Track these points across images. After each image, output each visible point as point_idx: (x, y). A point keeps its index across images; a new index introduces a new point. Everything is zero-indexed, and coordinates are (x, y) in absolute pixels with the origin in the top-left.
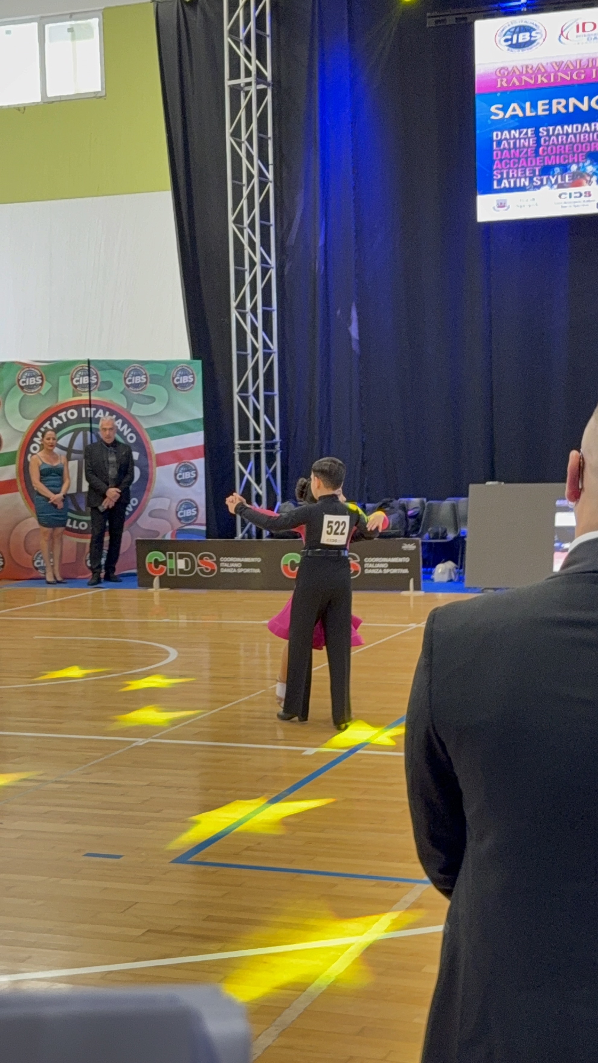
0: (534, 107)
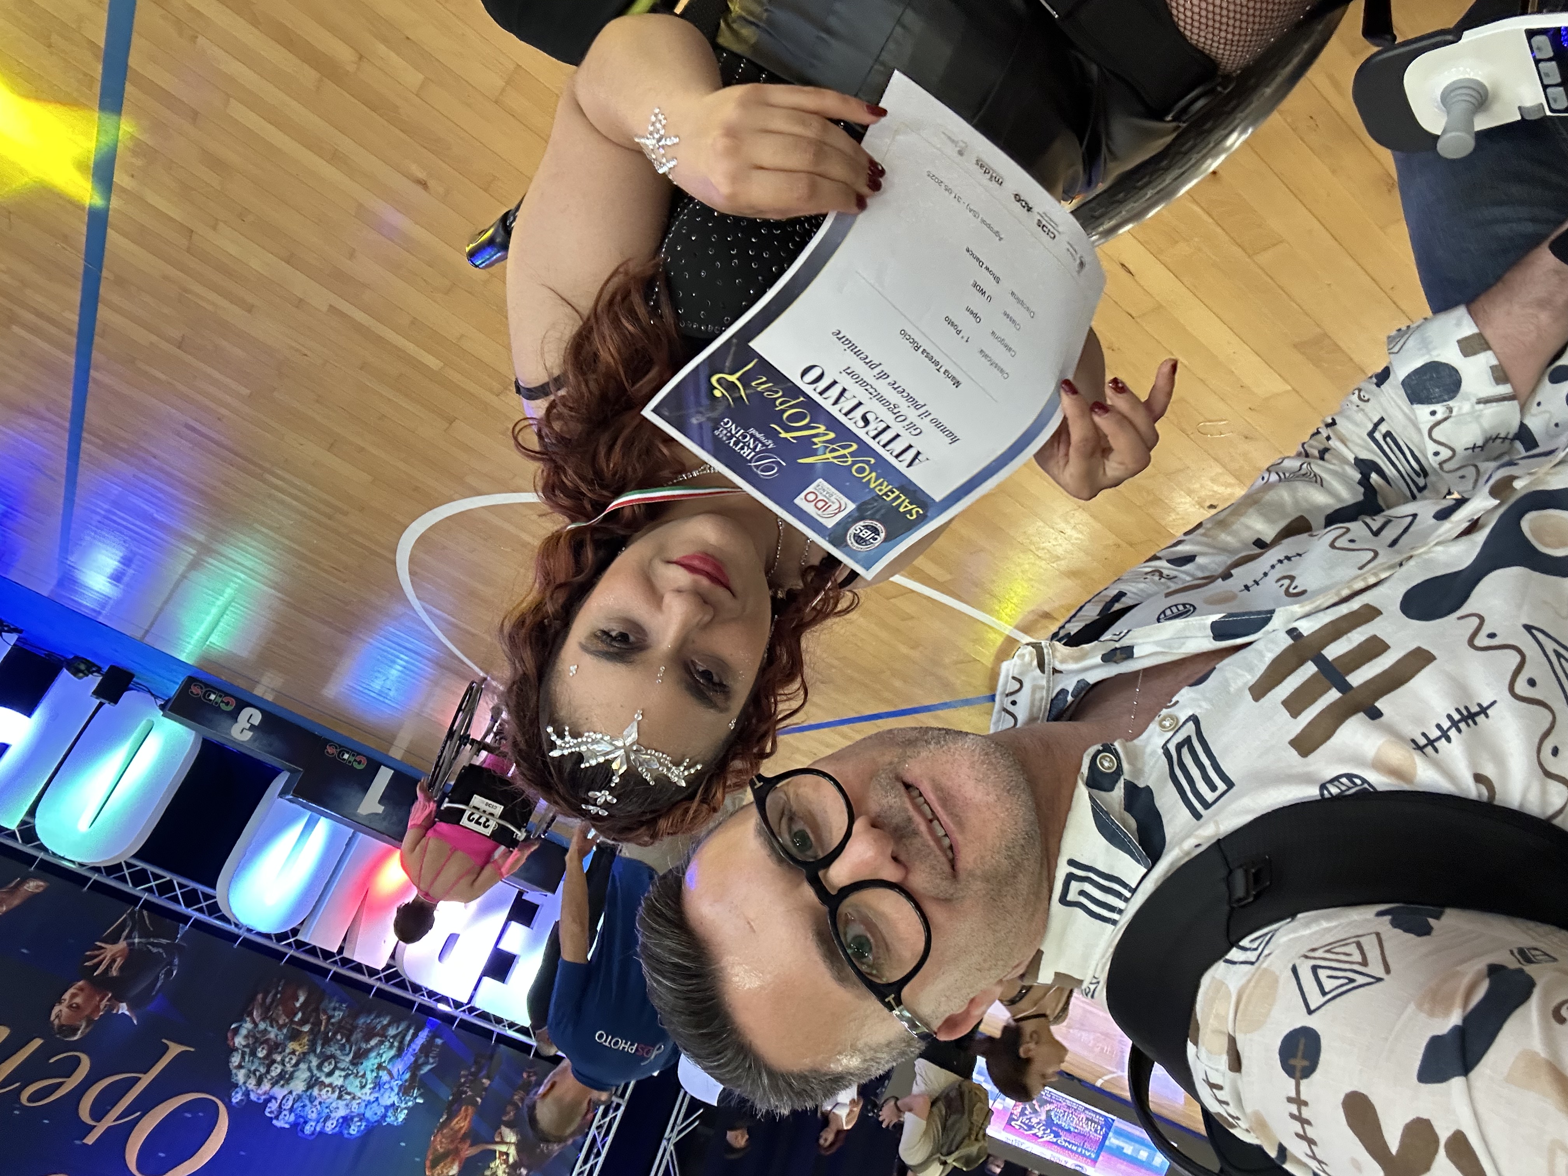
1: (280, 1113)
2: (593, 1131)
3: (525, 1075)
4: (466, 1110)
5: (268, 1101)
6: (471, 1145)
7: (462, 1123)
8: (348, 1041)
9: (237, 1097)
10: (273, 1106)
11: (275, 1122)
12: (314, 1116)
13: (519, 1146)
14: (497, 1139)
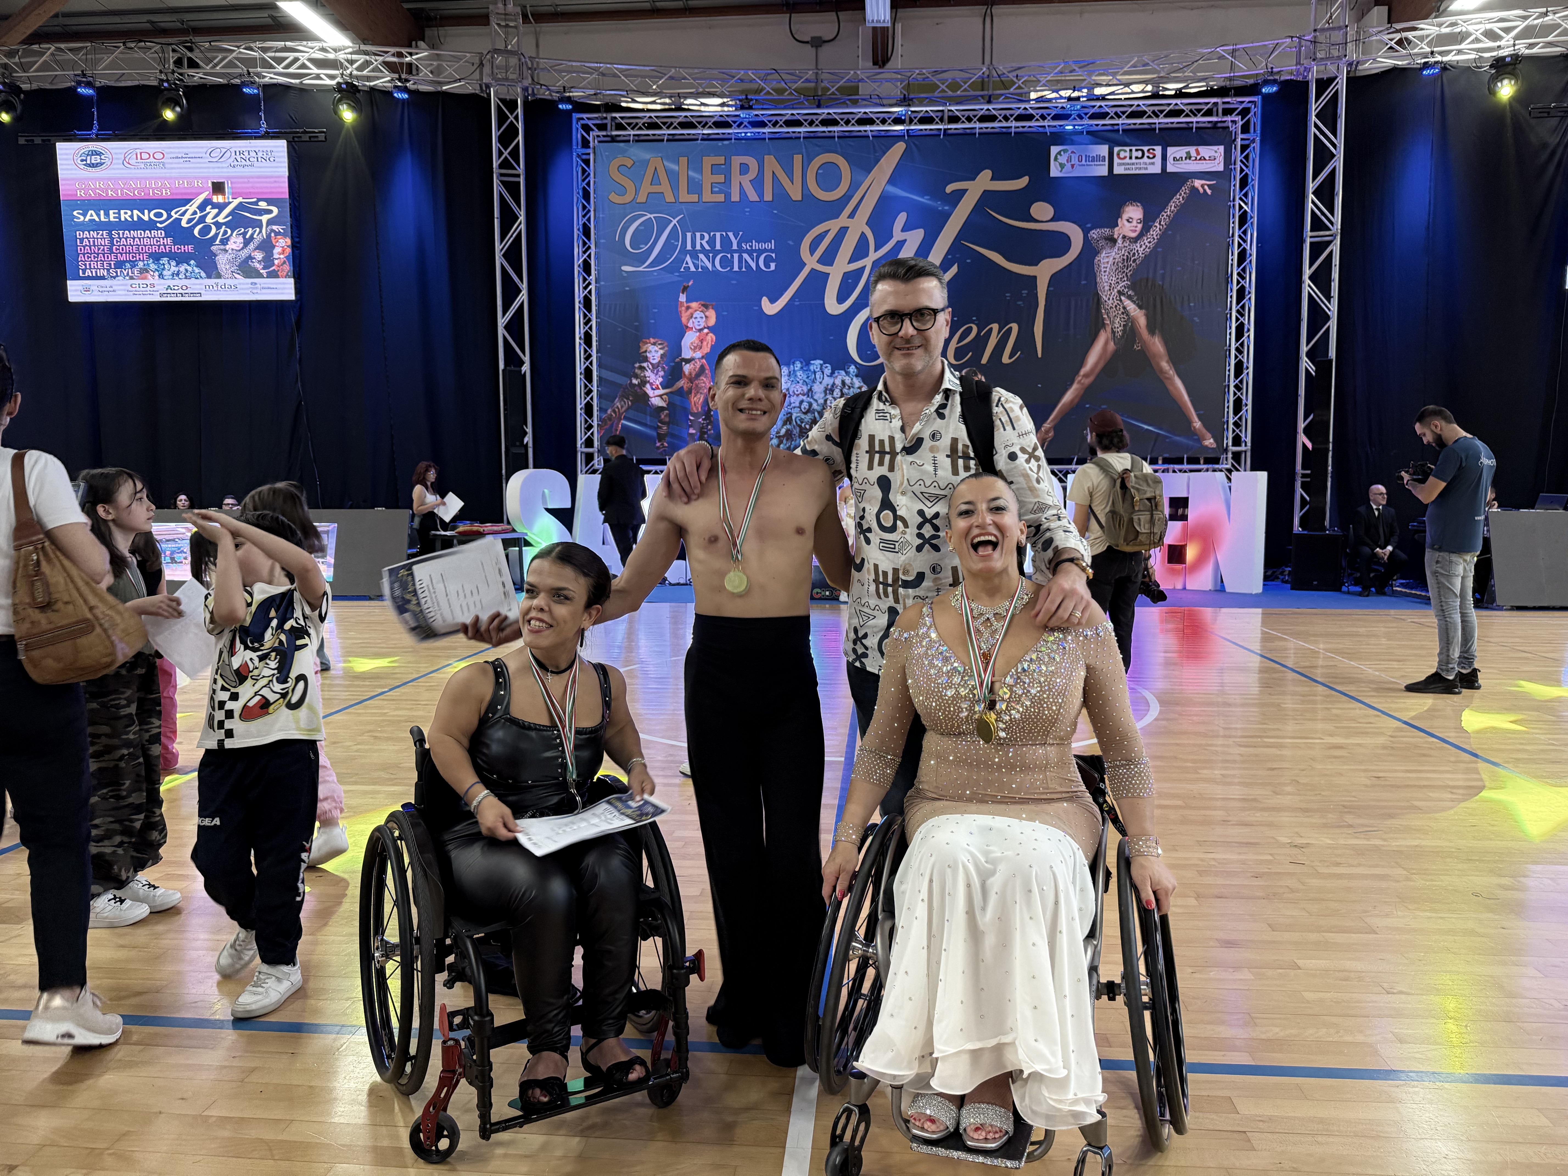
0: (107, 215)
1: (821, 369)
2: (595, 424)
3: (666, 444)
4: (697, 409)
5: (833, 373)
6: (682, 387)
7: (697, 401)
8: (800, 426)
9: (852, 369)
10: (828, 371)
11: (822, 362)
12: (798, 374)
13: (646, 397)
14: (664, 397)
